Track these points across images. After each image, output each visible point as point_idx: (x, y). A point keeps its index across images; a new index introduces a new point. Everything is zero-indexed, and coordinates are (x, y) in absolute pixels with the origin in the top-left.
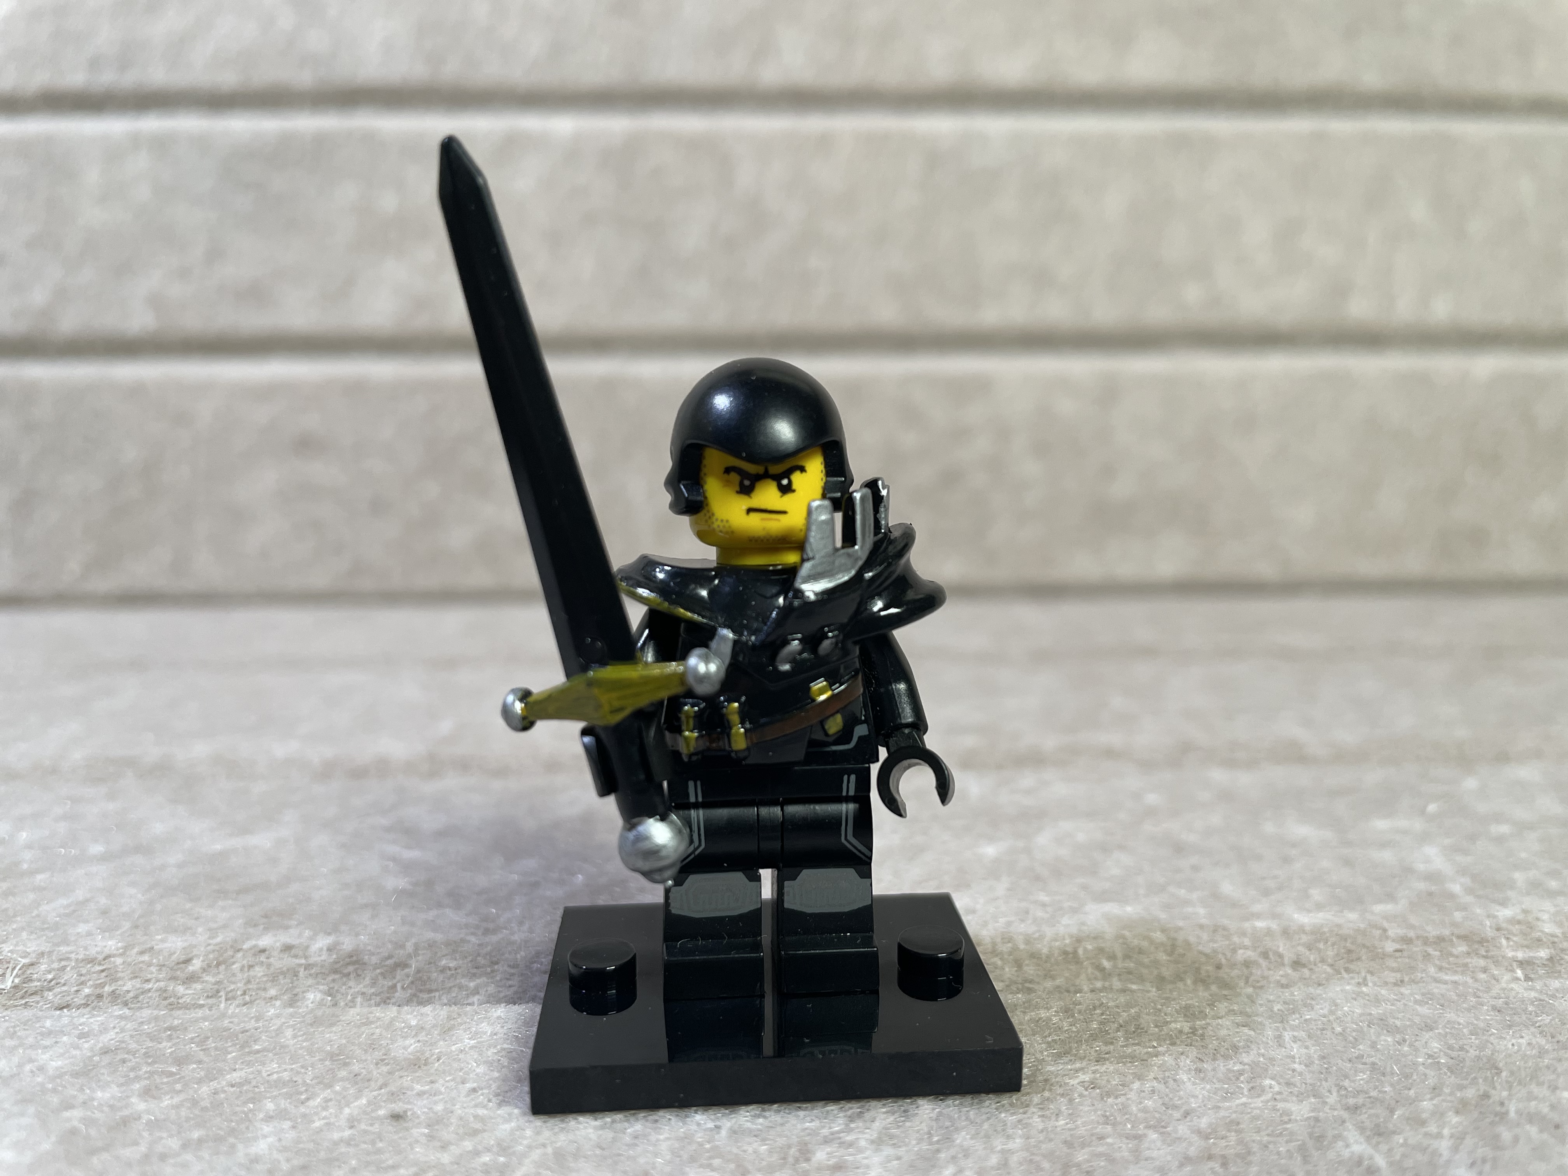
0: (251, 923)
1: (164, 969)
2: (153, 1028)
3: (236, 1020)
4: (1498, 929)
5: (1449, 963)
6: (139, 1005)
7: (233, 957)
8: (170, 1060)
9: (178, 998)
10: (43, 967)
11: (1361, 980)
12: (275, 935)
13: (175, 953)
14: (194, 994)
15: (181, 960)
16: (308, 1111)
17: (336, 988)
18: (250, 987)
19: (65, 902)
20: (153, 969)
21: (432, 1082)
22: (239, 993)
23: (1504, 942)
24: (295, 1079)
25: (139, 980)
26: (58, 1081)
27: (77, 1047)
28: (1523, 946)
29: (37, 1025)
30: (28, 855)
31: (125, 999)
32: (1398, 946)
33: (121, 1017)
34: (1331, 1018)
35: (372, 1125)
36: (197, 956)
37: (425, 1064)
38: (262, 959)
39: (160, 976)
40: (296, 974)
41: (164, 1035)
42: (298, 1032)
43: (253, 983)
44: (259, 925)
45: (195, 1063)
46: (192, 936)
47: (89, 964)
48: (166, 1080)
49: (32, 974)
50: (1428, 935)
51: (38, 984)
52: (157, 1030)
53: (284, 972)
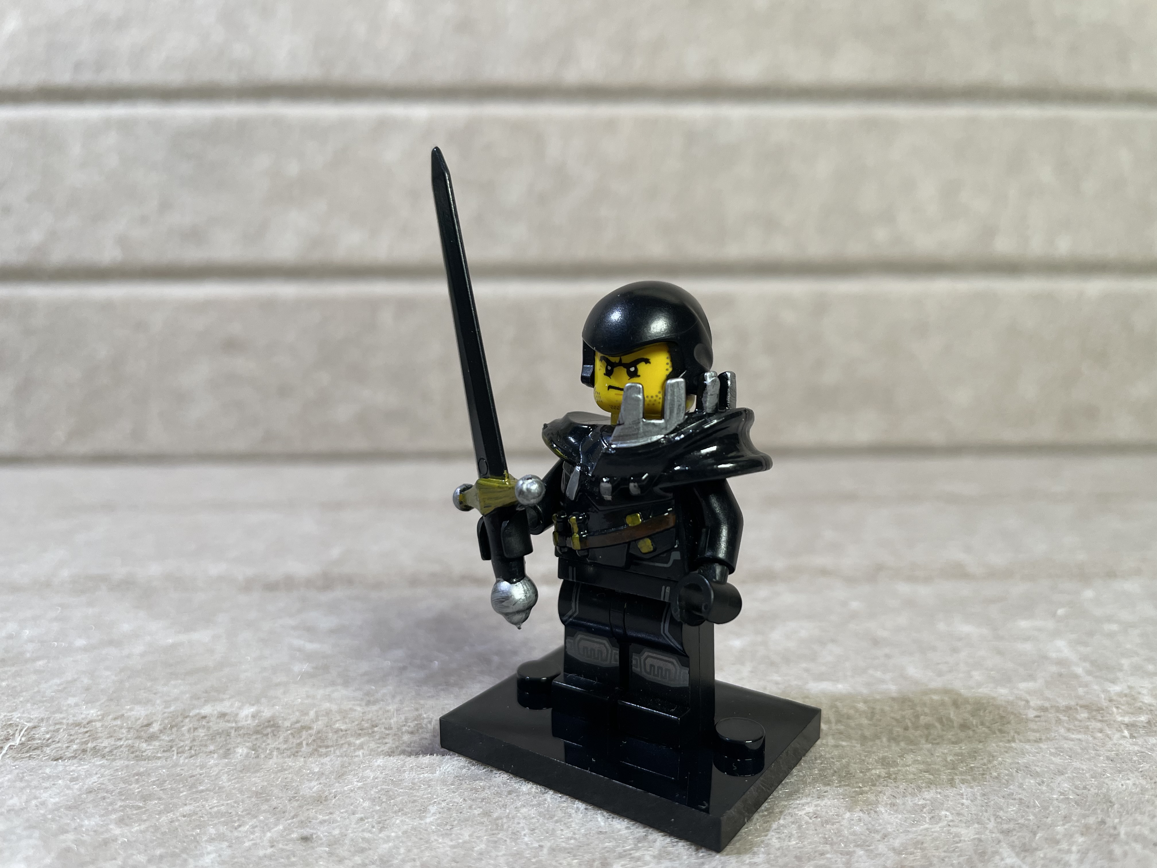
0: (196, 697)
1: (132, 731)
2: (125, 774)
3: (186, 768)
4: (1110, 701)
5: (1075, 726)
6: (113, 757)
7: (182, 721)
8: (138, 797)
9: (142, 752)
10: (43, 729)
11: (1010, 738)
12: (213, 706)
13: (139, 719)
14: (154, 749)
15: (144, 724)
16: (240, 835)
17: (258, 745)
18: (195, 744)
19: (58, 681)
20: (124, 731)
21: (331, 813)
22: (187, 748)
23: (1115, 710)
24: (230, 811)
25: (113, 739)
26: (56, 813)
27: (69, 788)
28: (1128, 713)
29: (40, 772)
30: (30, 647)
31: (103, 753)
32: (1037, 714)
33: (102, 766)
35: (287, 845)
36: (156, 721)
37: (326, 800)
38: (203, 723)
39: (129, 736)
40: (229, 735)
41: (133, 779)
42: (232, 776)
43: (197, 741)
44: (201, 698)
45: (156, 800)
46: (152, 706)
47: (76, 727)
48: (135, 812)
49: (34, 734)
50: (1059, 705)
51: (39, 742)
52: (129, 776)
53: (219, 733)
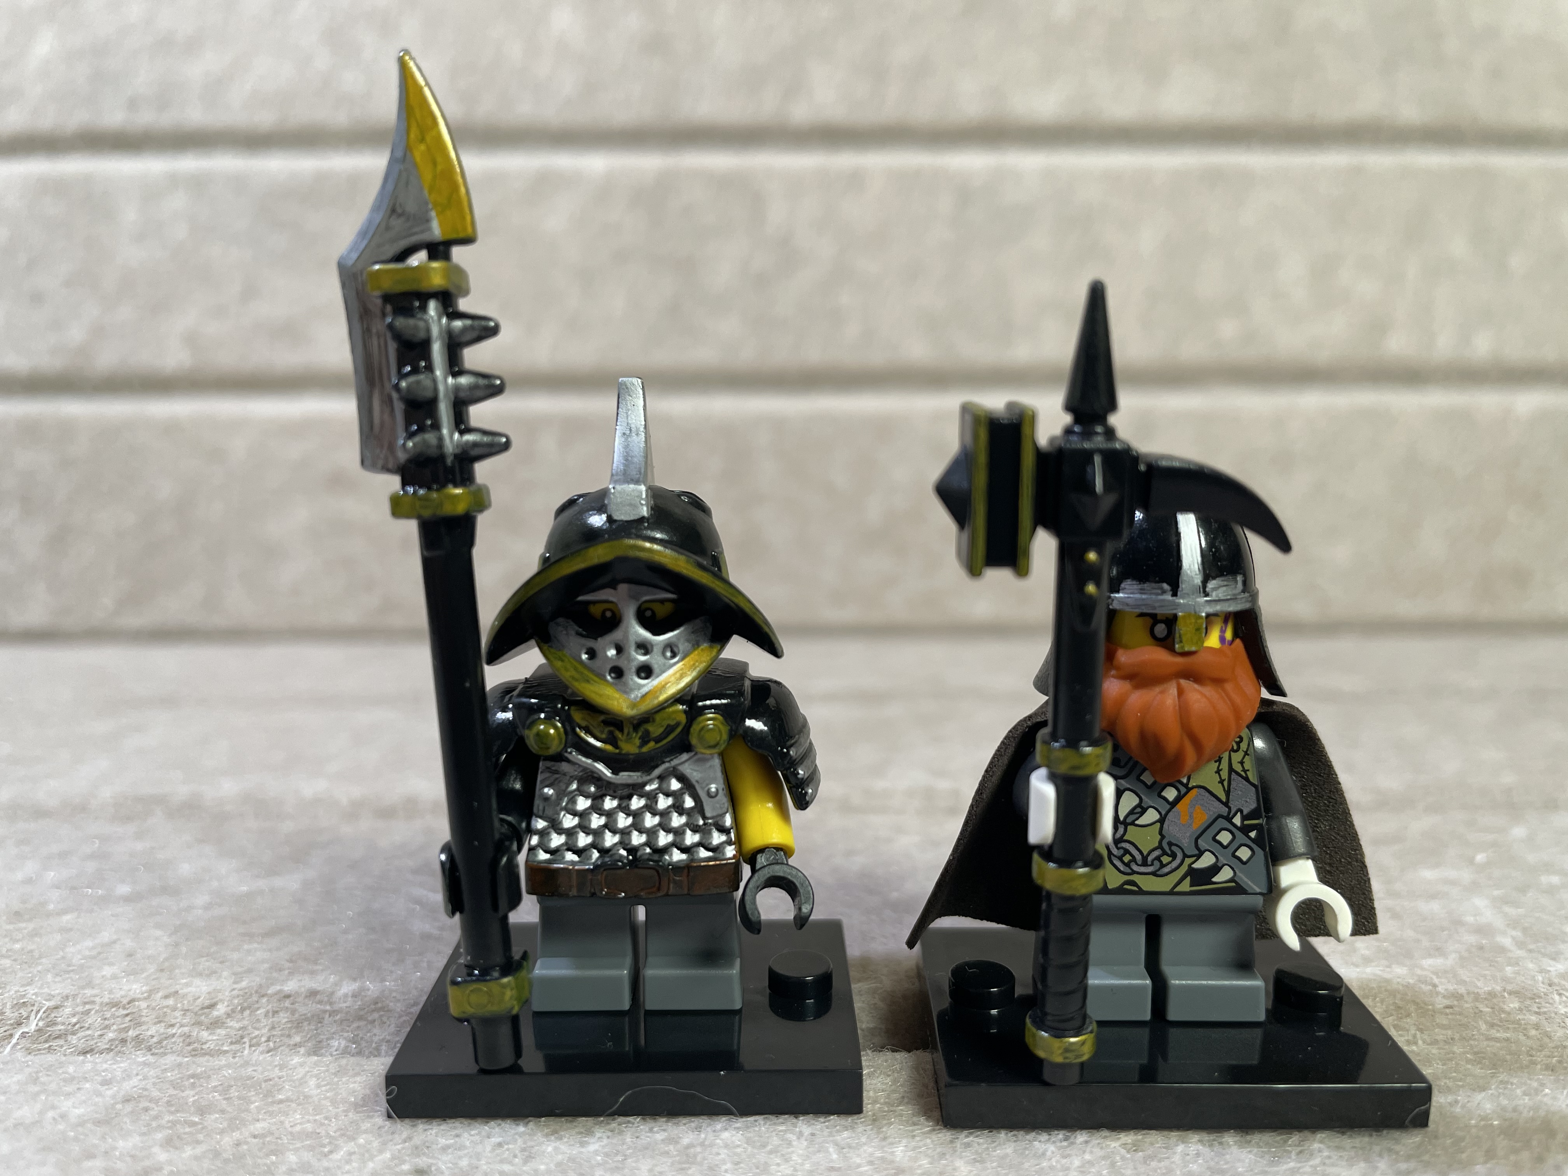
0: (277, 968)
1: (188, 1014)
2: (176, 1075)
3: (260, 1069)
4: (1550, 985)
6: (162, 1050)
7: (257, 1002)
8: (193, 1109)
9: (203, 1044)
10: (68, 1011)
11: (1410, 1038)
12: (301, 981)
13: (199, 998)
14: (218, 1040)
15: (204, 1006)
16: (331, 1165)
17: (360, 1035)
18: (274, 1033)
19: (91, 944)
20: (178, 1014)
22: (263, 1039)
24: (318, 1131)
25: (163, 1024)
26: (80, 1129)
27: (99, 1094)
29: (60, 1071)
30: (54, 896)
31: (148, 1044)
32: (1447, 1002)
33: (145, 1064)
36: (222, 1001)
38: (287, 1004)
39: (184, 1021)
40: (320, 1021)
41: (187, 1083)
42: (323, 1081)
43: (277, 1029)
44: (284, 970)
45: (218, 1113)
46: (218, 980)
47: (113, 1007)
48: (187, 1130)
49: (55, 1017)
50: (1479, 990)
51: (62, 1027)
52: (181, 1078)
53: (308, 1018)
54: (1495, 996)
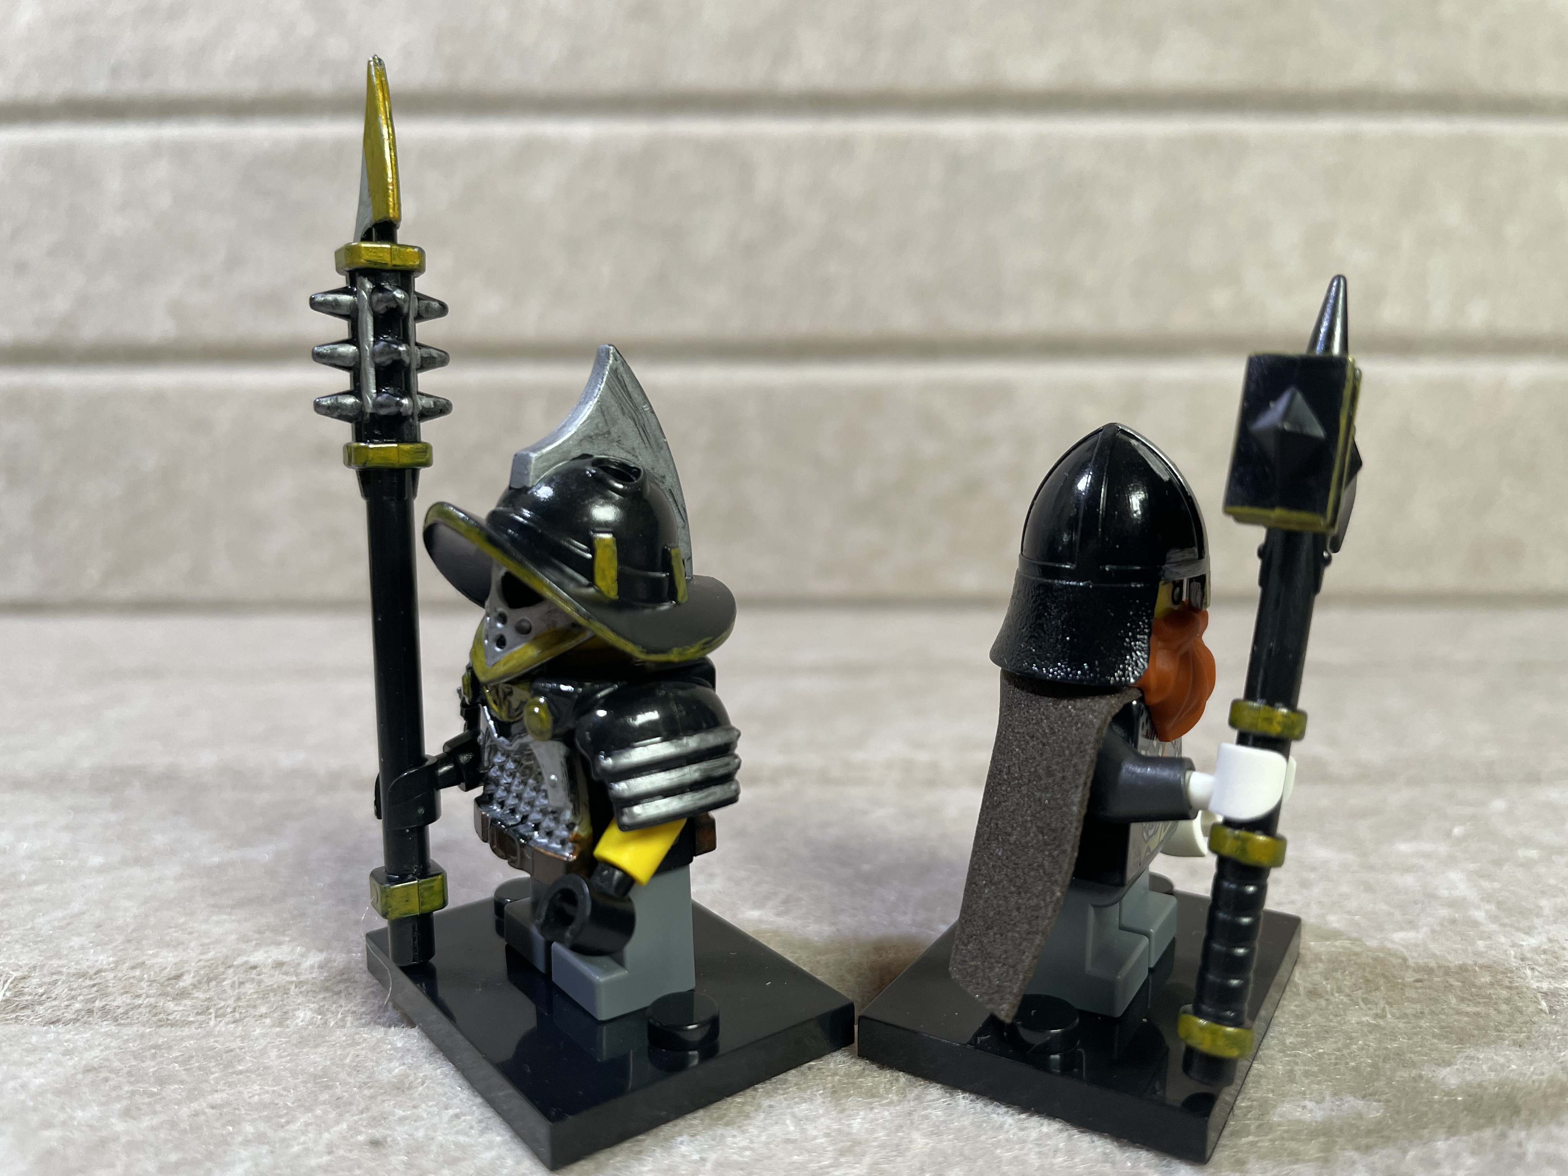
0: (245, 939)
1: (154, 984)
2: (138, 1045)
3: (221, 1039)
4: (1523, 960)
5: (1471, 995)
6: (128, 1021)
7: (223, 973)
8: (152, 1080)
9: (168, 1015)
10: (35, 981)
11: (1379, 1011)
12: (266, 952)
13: (165, 968)
14: (184, 1010)
15: (171, 976)
16: (287, 1136)
17: (326, 1007)
18: (240, 1004)
19: (60, 914)
20: (144, 984)
21: (415, 1107)
22: (229, 1010)
23: (1529, 972)
24: (276, 1102)
25: (129, 995)
26: (40, 1099)
27: (58, 1063)
28: (1548, 977)
29: (23, 1041)
30: (27, 867)
31: (115, 1015)
32: (1417, 976)
33: (107, 1035)
34: (1345, 1052)
35: (351, 1151)
36: (188, 972)
37: (409, 1088)
38: (253, 976)
39: (151, 991)
40: (286, 992)
41: (148, 1054)
42: (283, 1052)
43: (243, 1000)
44: (252, 941)
45: (177, 1084)
46: (184, 951)
47: (80, 978)
48: (147, 1100)
49: (23, 987)
50: (1450, 965)
51: (30, 998)
52: (142, 1049)
53: (274, 989)
54: (1466, 970)
